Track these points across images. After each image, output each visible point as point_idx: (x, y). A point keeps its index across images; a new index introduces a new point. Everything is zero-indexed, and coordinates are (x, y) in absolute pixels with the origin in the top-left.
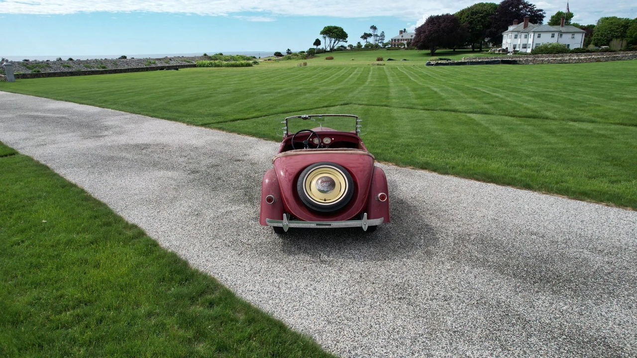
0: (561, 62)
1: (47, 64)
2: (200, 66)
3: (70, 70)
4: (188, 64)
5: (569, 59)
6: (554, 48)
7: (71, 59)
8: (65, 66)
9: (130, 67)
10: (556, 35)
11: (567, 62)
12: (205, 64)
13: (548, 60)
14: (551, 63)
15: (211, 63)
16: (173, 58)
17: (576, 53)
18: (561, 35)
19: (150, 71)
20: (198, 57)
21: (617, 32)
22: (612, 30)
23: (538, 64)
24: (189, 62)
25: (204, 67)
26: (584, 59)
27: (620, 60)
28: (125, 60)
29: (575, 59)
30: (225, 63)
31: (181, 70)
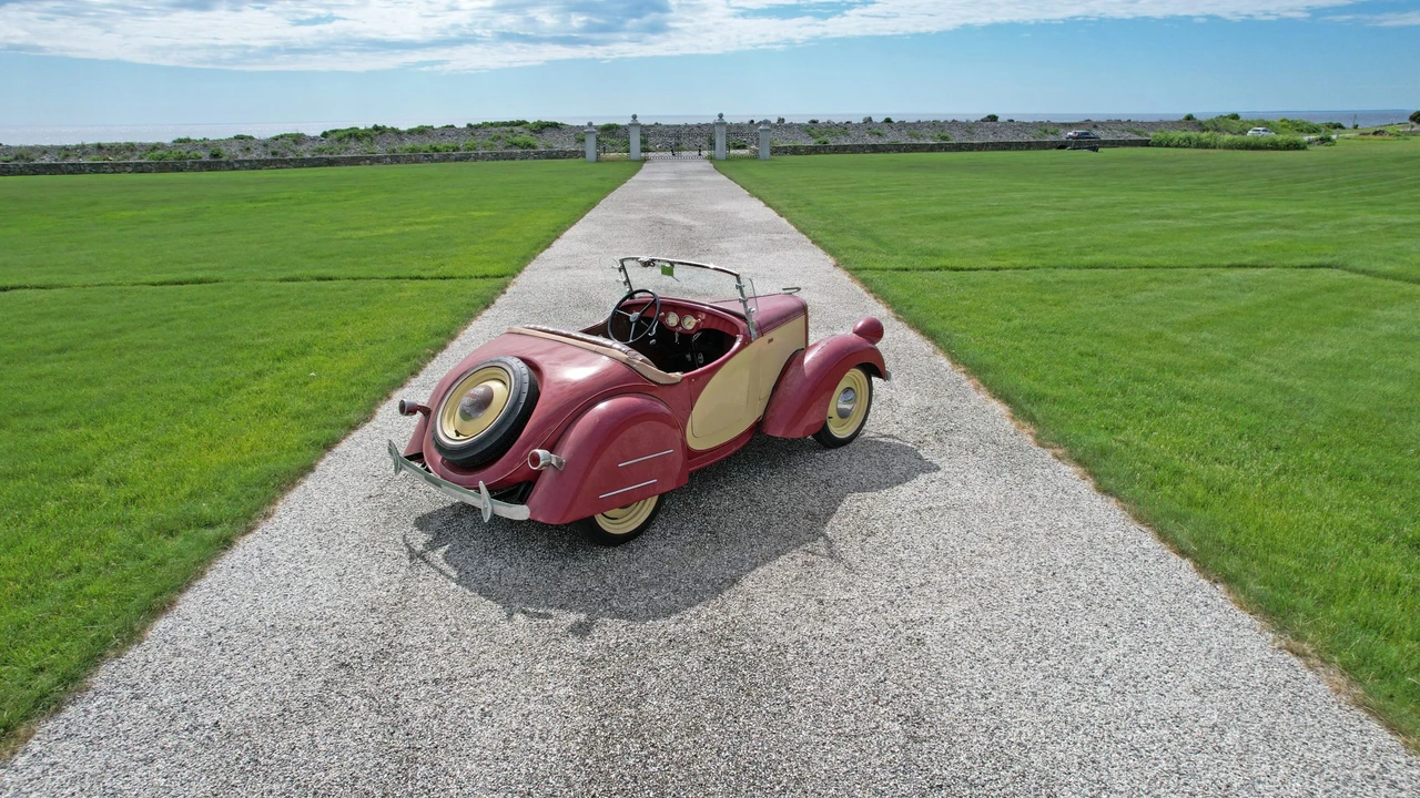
1: (845, 128)
2: (1160, 144)
3: (880, 142)
4: (1136, 137)
7: (888, 121)
8: (874, 134)
9: (998, 140)
12: (1172, 140)
15: (1189, 139)
16: (1102, 123)
19: (1034, 149)
20: (1166, 123)
24: (1138, 133)
25: (1168, 146)
28: (993, 123)
30: (1227, 137)
31: (1105, 152)
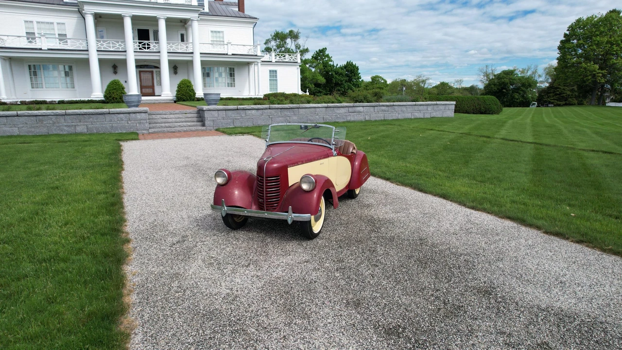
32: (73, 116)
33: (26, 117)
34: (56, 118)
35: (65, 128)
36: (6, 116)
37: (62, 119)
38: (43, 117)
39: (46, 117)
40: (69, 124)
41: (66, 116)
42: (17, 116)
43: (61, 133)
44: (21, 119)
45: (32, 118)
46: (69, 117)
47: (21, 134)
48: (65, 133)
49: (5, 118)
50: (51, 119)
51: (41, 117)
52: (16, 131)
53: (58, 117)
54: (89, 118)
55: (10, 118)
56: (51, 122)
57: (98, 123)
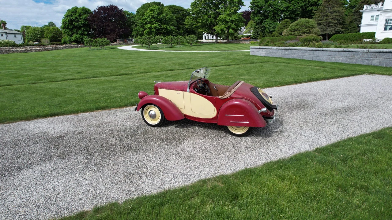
0: (26, 52)
5: (31, 50)
6: (7, 44)
10: (4, 35)
11: (30, 51)
13: (17, 50)
14: (20, 52)
17: (24, 46)
18: (7, 35)
21: (39, 35)
22: (36, 34)
23: (11, 53)
26: (39, 49)
27: (58, 49)
29: (34, 50)
32: (373, 53)
33: (347, 52)
34: (362, 54)
35: (366, 61)
36: (339, 51)
37: (366, 55)
38: (356, 53)
39: (357, 53)
40: (369, 59)
41: (368, 53)
42: (343, 51)
43: (363, 64)
44: (345, 53)
45: (350, 53)
46: (370, 53)
47: (343, 62)
48: (365, 64)
49: (338, 52)
50: (360, 54)
51: (354, 53)
52: (340, 60)
53: (364, 53)
54: (383, 55)
55: (340, 52)
56: (359, 56)
57: (388, 59)
